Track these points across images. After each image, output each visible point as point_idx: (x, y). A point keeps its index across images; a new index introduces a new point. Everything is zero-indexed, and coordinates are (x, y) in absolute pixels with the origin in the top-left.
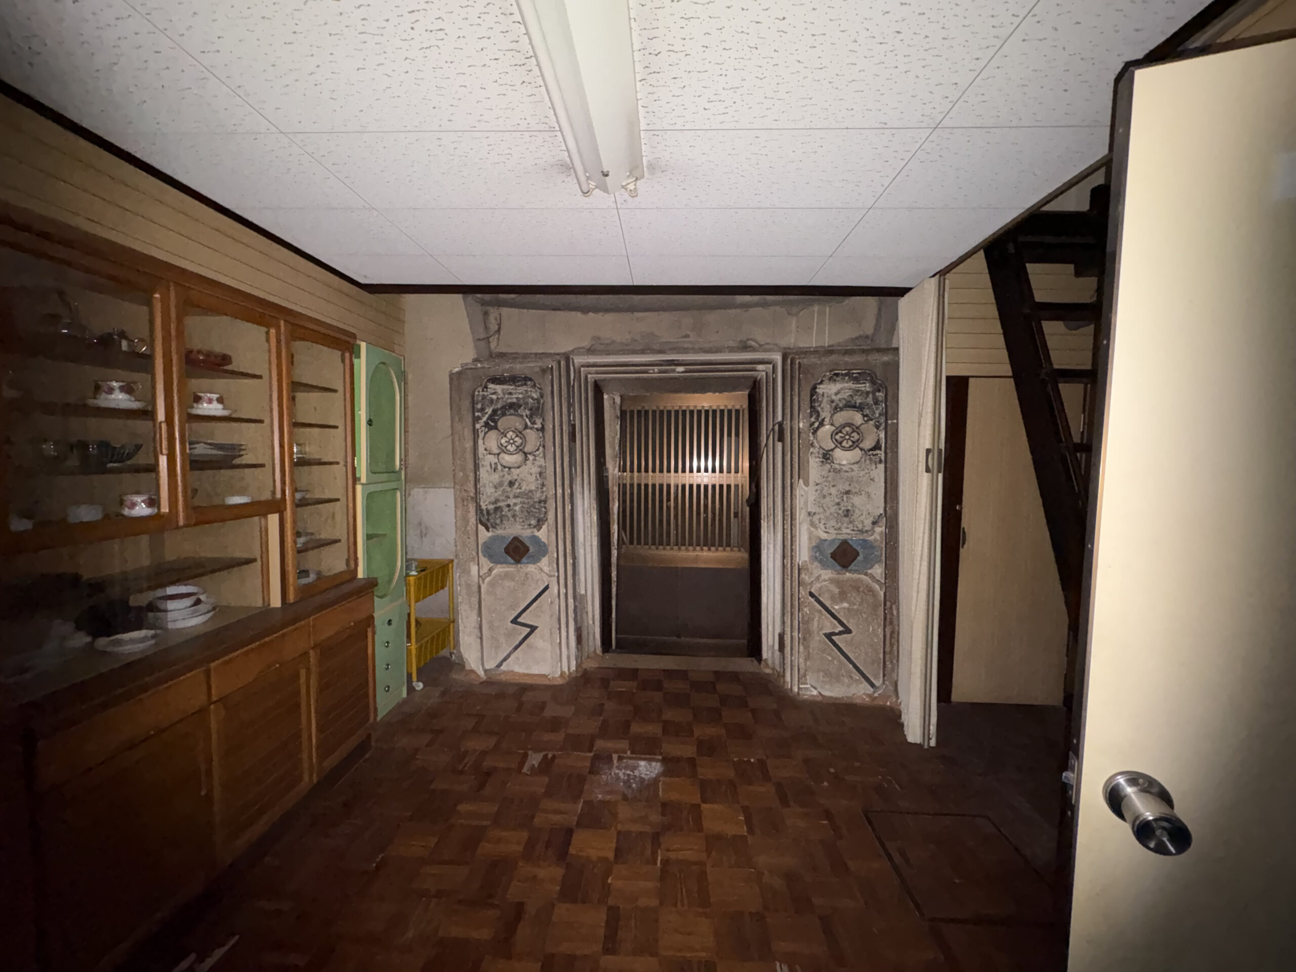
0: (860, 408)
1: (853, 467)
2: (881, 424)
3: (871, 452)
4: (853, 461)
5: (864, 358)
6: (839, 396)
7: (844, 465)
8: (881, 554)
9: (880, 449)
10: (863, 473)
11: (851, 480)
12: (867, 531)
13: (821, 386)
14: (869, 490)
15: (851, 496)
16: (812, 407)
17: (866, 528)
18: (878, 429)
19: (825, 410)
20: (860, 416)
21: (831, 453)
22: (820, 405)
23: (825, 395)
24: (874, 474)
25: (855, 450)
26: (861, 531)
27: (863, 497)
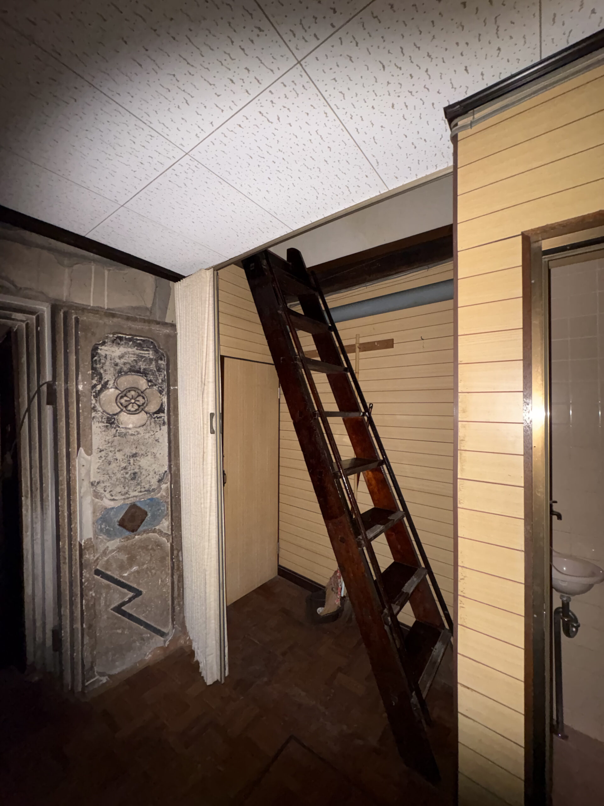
0: (144, 373)
1: (138, 430)
2: (163, 390)
3: (155, 415)
4: (139, 425)
5: (147, 328)
6: (123, 360)
7: (129, 429)
8: (167, 508)
9: (163, 412)
10: (147, 435)
11: (137, 444)
12: (154, 490)
13: (103, 347)
14: (155, 451)
15: (138, 458)
16: (93, 368)
17: (153, 487)
18: (161, 394)
19: (109, 372)
20: (145, 381)
21: (116, 417)
22: (102, 367)
23: (108, 357)
24: (158, 435)
25: (141, 414)
26: (148, 491)
27: (149, 458)
